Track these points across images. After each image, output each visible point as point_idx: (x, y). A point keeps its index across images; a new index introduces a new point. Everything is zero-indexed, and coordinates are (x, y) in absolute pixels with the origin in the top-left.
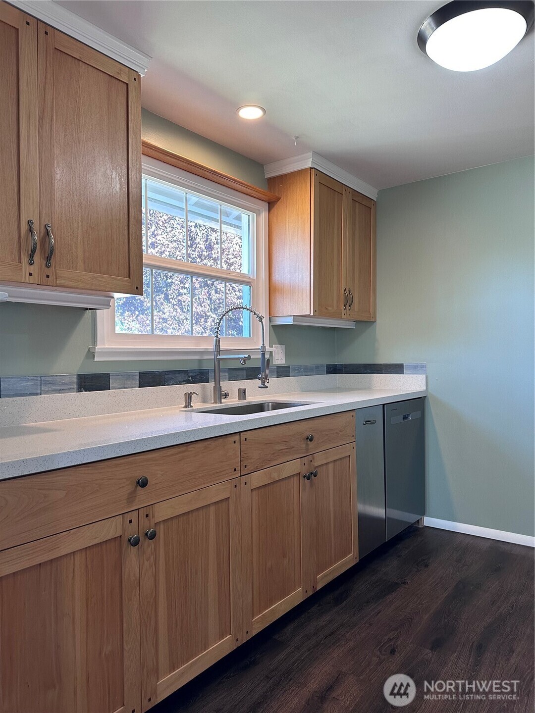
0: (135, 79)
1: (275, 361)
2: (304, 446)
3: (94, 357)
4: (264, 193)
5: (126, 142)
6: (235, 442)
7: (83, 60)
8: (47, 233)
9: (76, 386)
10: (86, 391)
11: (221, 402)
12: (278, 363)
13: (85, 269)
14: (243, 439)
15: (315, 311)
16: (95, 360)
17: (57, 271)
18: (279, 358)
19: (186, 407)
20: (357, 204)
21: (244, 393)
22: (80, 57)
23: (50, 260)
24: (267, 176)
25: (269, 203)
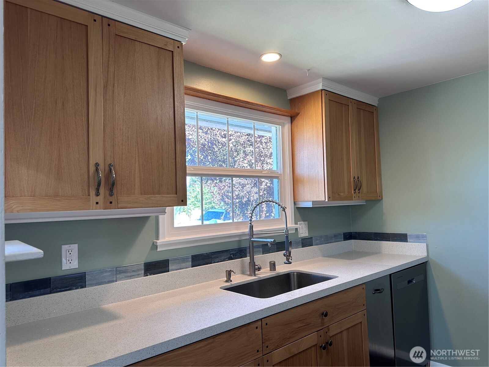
0: (178, 47)
1: (300, 235)
2: (320, 320)
3: (157, 249)
4: (286, 111)
5: (172, 94)
6: (257, 328)
7: (137, 40)
8: (110, 170)
9: (143, 272)
10: (151, 275)
11: (255, 275)
12: (303, 236)
13: (141, 193)
14: (264, 324)
15: (329, 198)
16: (158, 251)
17: (119, 198)
18: (304, 232)
19: (227, 281)
20: (362, 111)
21: (274, 265)
22: (136, 38)
23: (112, 191)
24: (289, 98)
25: (291, 117)
